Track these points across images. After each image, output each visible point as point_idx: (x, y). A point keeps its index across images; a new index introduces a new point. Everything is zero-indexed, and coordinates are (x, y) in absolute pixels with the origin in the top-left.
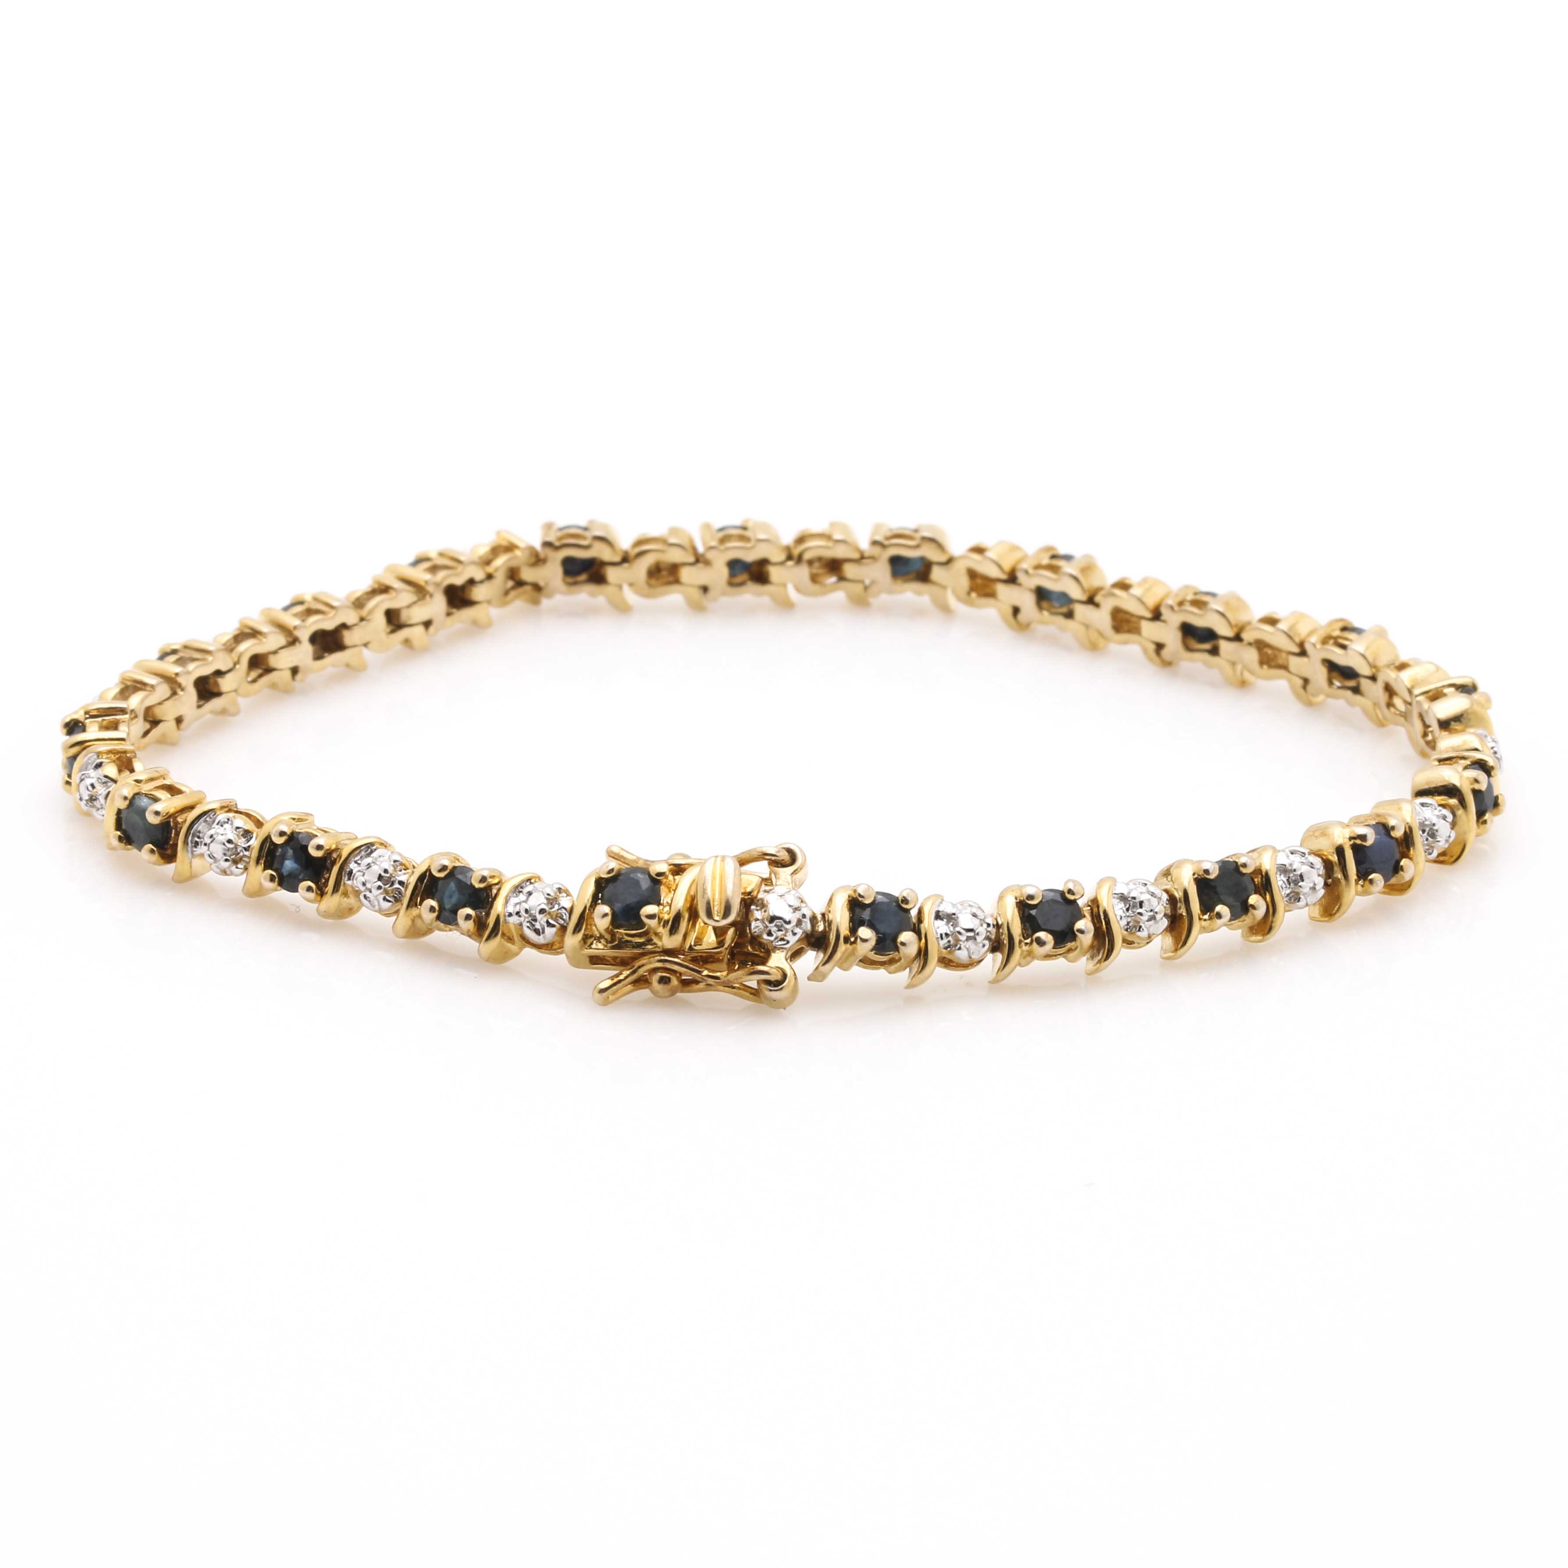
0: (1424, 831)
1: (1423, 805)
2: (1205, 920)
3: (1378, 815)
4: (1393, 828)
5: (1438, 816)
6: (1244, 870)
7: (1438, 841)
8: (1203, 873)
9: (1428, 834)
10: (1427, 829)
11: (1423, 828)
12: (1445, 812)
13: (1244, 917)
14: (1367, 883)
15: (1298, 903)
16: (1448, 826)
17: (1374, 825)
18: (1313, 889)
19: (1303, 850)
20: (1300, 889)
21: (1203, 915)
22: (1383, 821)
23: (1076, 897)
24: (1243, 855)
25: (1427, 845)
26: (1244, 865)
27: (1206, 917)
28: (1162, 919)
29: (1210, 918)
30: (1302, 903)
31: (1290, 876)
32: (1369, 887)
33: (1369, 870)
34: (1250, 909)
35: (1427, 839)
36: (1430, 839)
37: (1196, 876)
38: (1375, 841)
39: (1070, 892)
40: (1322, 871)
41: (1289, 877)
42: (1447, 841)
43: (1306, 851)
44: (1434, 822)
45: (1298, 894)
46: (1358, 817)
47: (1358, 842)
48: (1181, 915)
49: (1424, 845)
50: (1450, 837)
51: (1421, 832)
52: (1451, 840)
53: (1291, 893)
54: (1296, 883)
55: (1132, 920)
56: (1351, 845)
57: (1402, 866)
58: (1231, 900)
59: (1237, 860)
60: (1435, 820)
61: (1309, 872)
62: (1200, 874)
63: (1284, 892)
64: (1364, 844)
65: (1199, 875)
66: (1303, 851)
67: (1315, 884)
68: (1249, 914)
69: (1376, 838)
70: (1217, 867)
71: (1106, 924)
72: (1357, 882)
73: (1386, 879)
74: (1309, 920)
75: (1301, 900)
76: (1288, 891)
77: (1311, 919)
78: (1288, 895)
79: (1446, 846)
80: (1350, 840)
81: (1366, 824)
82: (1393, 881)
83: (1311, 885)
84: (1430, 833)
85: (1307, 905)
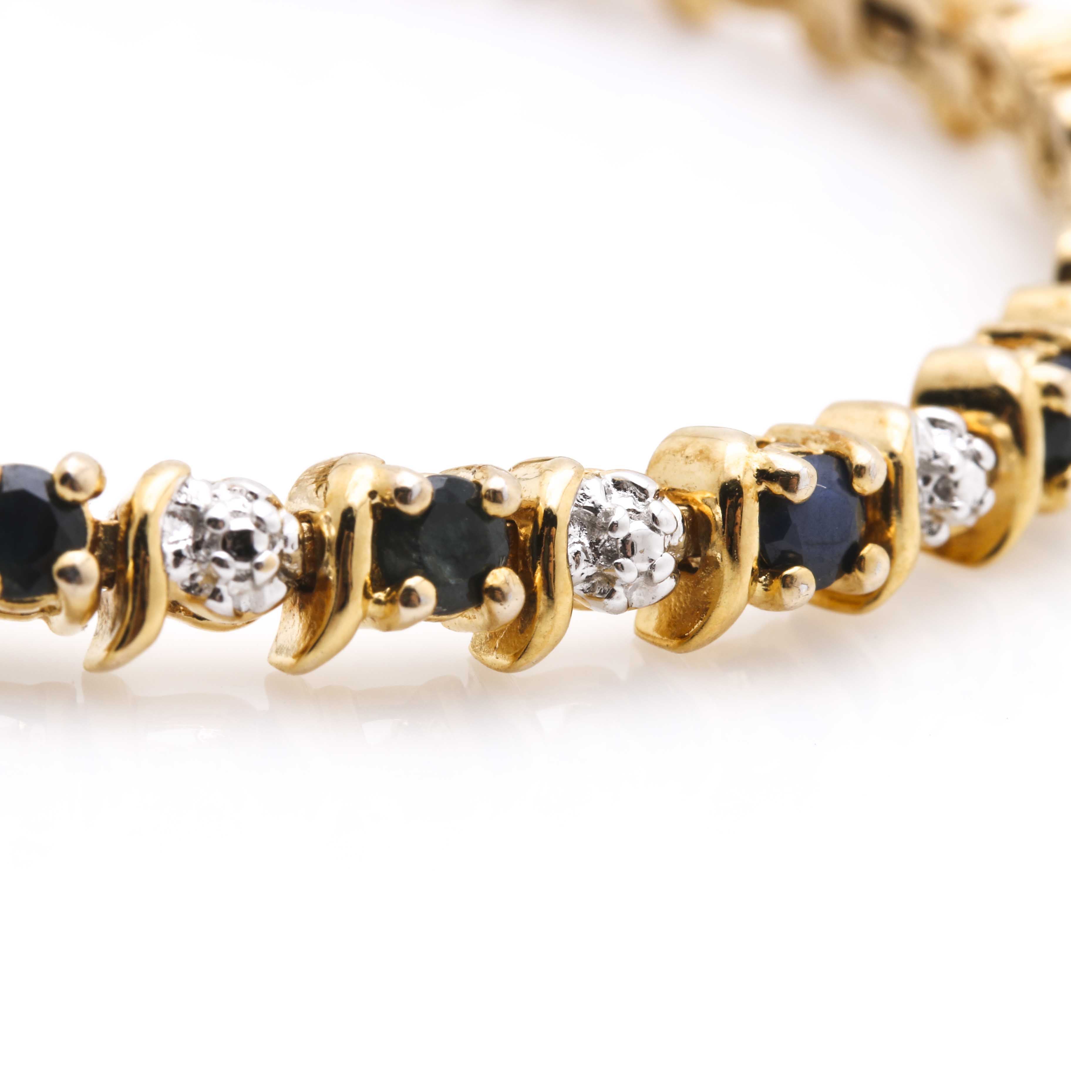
0: (926, 480)
1: (934, 422)
2: (378, 602)
3: (833, 436)
4: (861, 471)
5: (963, 453)
6: (492, 508)
7: (955, 508)
8: (393, 496)
9: (936, 489)
10: (935, 478)
11: (925, 473)
12: (979, 445)
13: (470, 612)
14: (777, 583)
15: (606, 600)
16: (981, 477)
17: (819, 456)
18: (648, 576)
19: (643, 483)
20: (617, 572)
21: (375, 591)
22: (842, 451)
23: (79, 496)
24: (497, 471)
25: (931, 512)
26: (496, 496)
27: (381, 595)
28: (271, 580)
29: (391, 601)
30: (620, 599)
31: (601, 538)
32: (780, 594)
33: (791, 555)
34: (486, 598)
35: (931, 500)
36: (938, 500)
37: (377, 500)
38: (814, 494)
39: (67, 479)
40: (679, 538)
41: (598, 541)
42: (974, 511)
43: (652, 488)
44: (952, 462)
45: (611, 580)
46: (788, 430)
47: (777, 489)
48: (326, 578)
49: (922, 511)
50: (981, 502)
51: (920, 482)
52: (985, 509)
53: (597, 574)
54: (611, 556)
55: (202, 570)
56: (759, 493)
57: (862, 558)
58: (447, 571)
59: (482, 482)
60: (955, 459)
61: (644, 537)
62: (387, 497)
63: (580, 570)
64: (789, 496)
65: (383, 499)
66: (643, 486)
67: (653, 567)
68: (484, 608)
69: (817, 488)
70: (429, 489)
71: (137, 569)
72: (755, 577)
73: (821, 585)
74: (634, 636)
75: (615, 596)
76: (591, 570)
77: (637, 634)
78: (589, 578)
79: (971, 522)
80: (759, 482)
81: (804, 449)
82: (838, 585)
83: (645, 567)
84: (940, 486)
85: (629, 606)
